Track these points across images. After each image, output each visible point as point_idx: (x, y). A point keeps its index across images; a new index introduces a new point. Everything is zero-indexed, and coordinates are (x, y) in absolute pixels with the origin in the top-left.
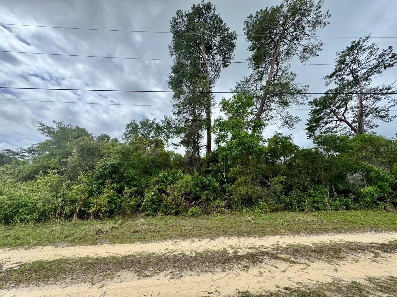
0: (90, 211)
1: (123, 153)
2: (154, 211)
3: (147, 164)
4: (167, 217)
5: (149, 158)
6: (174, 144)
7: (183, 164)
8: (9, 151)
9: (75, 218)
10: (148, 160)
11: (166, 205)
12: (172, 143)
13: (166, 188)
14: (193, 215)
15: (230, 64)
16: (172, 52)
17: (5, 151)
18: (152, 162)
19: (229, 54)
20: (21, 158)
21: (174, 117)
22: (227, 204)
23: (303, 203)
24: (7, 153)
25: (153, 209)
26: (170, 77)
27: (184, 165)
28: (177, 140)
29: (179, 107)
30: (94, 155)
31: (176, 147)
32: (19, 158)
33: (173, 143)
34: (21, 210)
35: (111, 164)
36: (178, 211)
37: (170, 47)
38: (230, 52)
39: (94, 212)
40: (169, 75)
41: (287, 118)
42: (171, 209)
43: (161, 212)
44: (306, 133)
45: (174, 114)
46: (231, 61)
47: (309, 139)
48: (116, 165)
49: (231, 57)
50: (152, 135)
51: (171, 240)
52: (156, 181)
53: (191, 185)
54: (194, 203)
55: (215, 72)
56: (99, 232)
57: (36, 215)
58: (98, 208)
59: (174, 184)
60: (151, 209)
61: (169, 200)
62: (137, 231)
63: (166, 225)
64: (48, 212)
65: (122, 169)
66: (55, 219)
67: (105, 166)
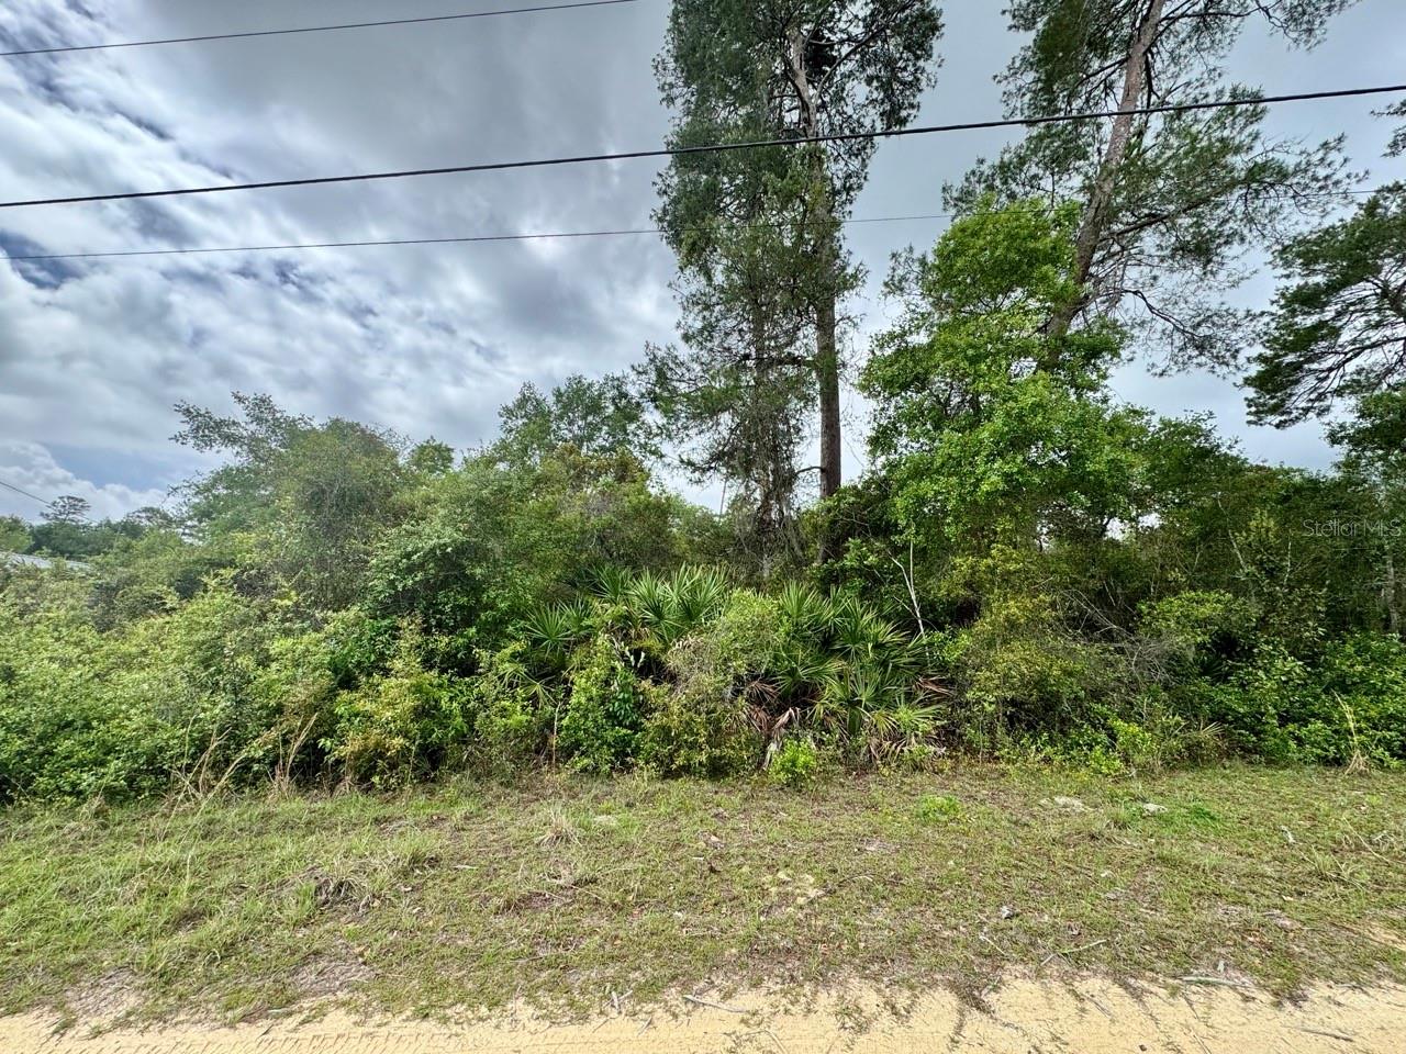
0: (345, 751)
1: (480, 502)
2: (616, 755)
3: (579, 546)
4: (680, 788)
5: (588, 526)
6: (690, 463)
7: (727, 545)
8: (151, 512)
9: (282, 782)
10: (583, 532)
11: (666, 730)
12: (682, 461)
13: (661, 646)
14: (795, 782)
15: (914, 112)
16: (672, 86)
17: (144, 515)
18: (602, 540)
19: (911, 69)
20: (191, 535)
21: (684, 351)
22: (938, 723)
23: (1319, 724)
24: (149, 519)
25: (609, 745)
26: (665, 192)
27: (730, 550)
28: (698, 444)
29: (707, 307)
30: (370, 511)
31: (697, 474)
32: (184, 534)
33: (685, 458)
34: (64, 745)
35: (432, 550)
36: (721, 758)
37: (659, 66)
38: (918, 58)
39: (358, 756)
40: (659, 180)
41: (1199, 324)
42: (690, 749)
43: (647, 763)
44: (1246, 399)
45: (687, 338)
46: (919, 98)
47: (1255, 423)
48: (449, 550)
49: (923, 78)
50: (602, 439)
51: (714, 996)
52: (618, 621)
53: (779, 637)
54: (790, 715)
55: (846, 157)
56: (336, 896)
57: (120, 769)
58: (371, 742)
59: (701, 632)
60: (602, 744)
61: (676, 709)
62: (527, 900)
63: (674, 849)
64: (171, 758)
65: (478, 571)
66: (197, 787)
67: (408, 556)
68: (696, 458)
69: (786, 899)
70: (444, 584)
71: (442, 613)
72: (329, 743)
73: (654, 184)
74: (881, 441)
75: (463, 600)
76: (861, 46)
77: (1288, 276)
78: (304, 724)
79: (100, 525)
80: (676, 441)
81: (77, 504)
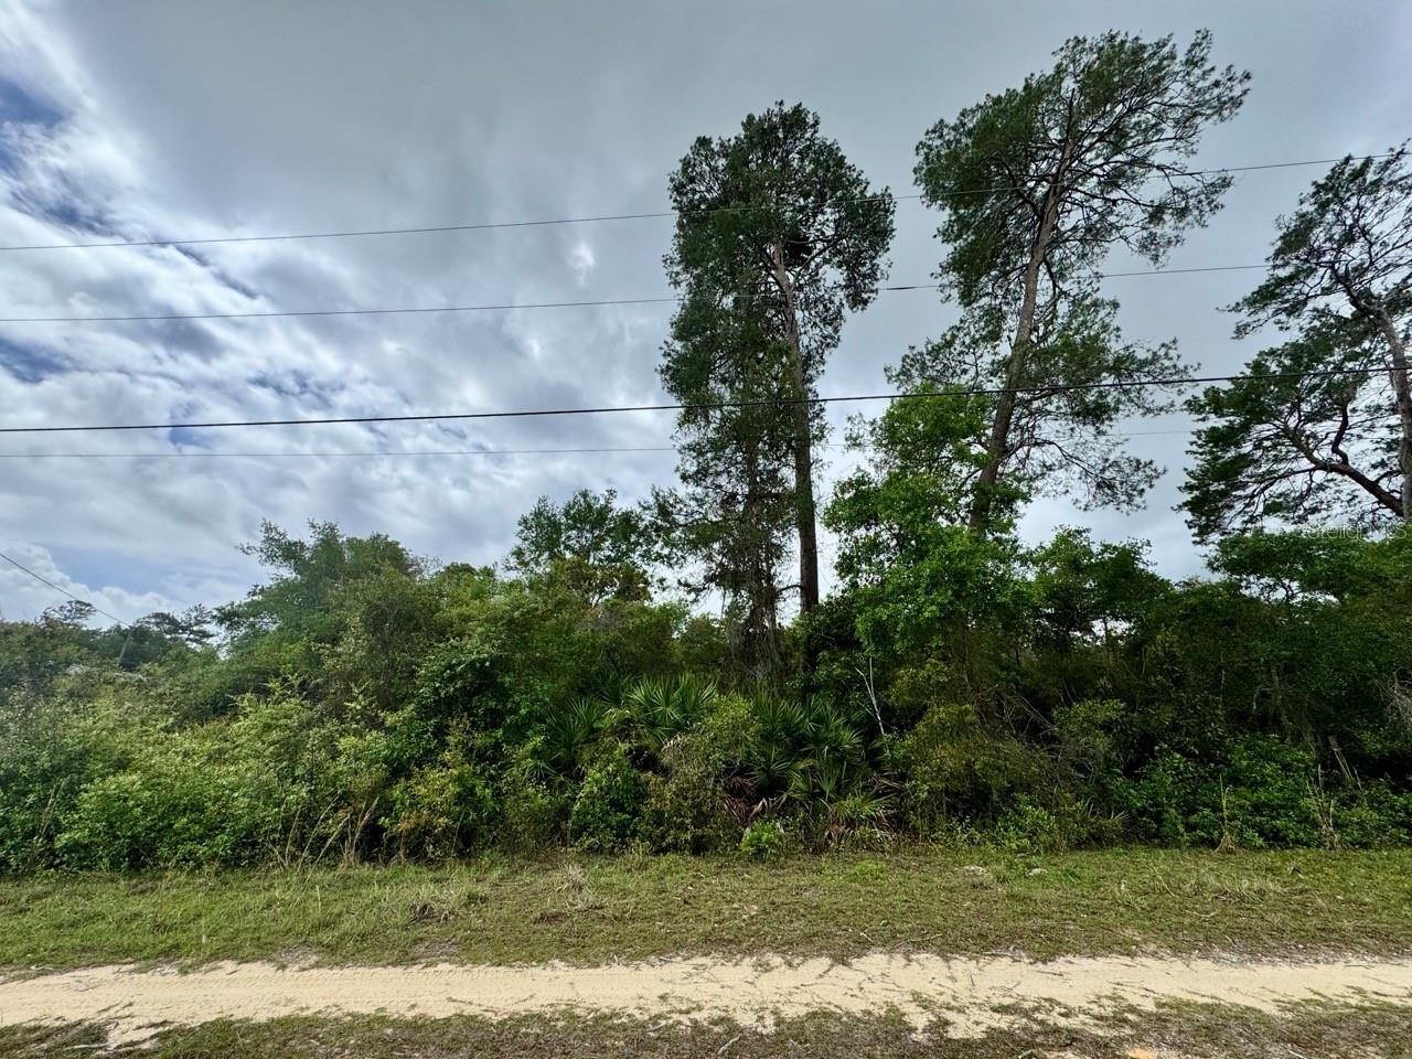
0: (401, 828)
1: (511, 621)
2: (618, 837)
3: (591, 660)
4: (665, 861)
5: (598, 641)
6: (687, 585)
7: (721, 655)
8: (162, 618)
9: (349, 855)
10: (593, 646)
11: (659, 814)
12: (680, 584)
13: (656, 745)
14: (759, 854)
15: (874, 295)
16: (678, 274)
17: (153, 620)
19: (869, 265)
20: (196, 641)
21: (684, 490)
22: (890, 812)
23: (1207, 811)
24: (157, 624)
25: (612, 829)
26: (669, 355)
27: (722, 660)
28: (695, 569)
29: (701, 454)
32: (188, 639)
33: (683, 581)
34: (180, 823)
35: (472, 663)
36: (703, 837)
37: (668, 261)
38: (874, 257)
39: (409, 833)
40: (665, 346)
41: (1104, 470)
42: (678, 829)
43: (643, 841)
44: (1186, 521)
45: (684, 478)
46: (877, 285)
47: (1199, 543)
48: (487, 664)
49: (878, 273)
50: (607, 549)
51: (679, 959)
52: (622, 724)
53: (750, 735)
54: (763, 804)
55: (822, 326)
56: (424, 913)
57: (226, 842)
58: (422, 821)
59: (688, 732)
60: (605, 828)
61: (668, 795)
62: (555, 917)
63: (660, 893)
64: (266, 832)
65: (507, 679)
66: (284, 857)
67: (451, 667)
68: (691, 581)
69: (733, 916)
70: (478, 691)
71: (476, 716)
72: (387, 821)
73: (661, 348)
74: (846, 566)
75: (492, 704)
76: (832, 243)
77: (1203, 420)
78: (367, 808)
79: (110, 631)
80: (676, 567)
81: (83, 608)
